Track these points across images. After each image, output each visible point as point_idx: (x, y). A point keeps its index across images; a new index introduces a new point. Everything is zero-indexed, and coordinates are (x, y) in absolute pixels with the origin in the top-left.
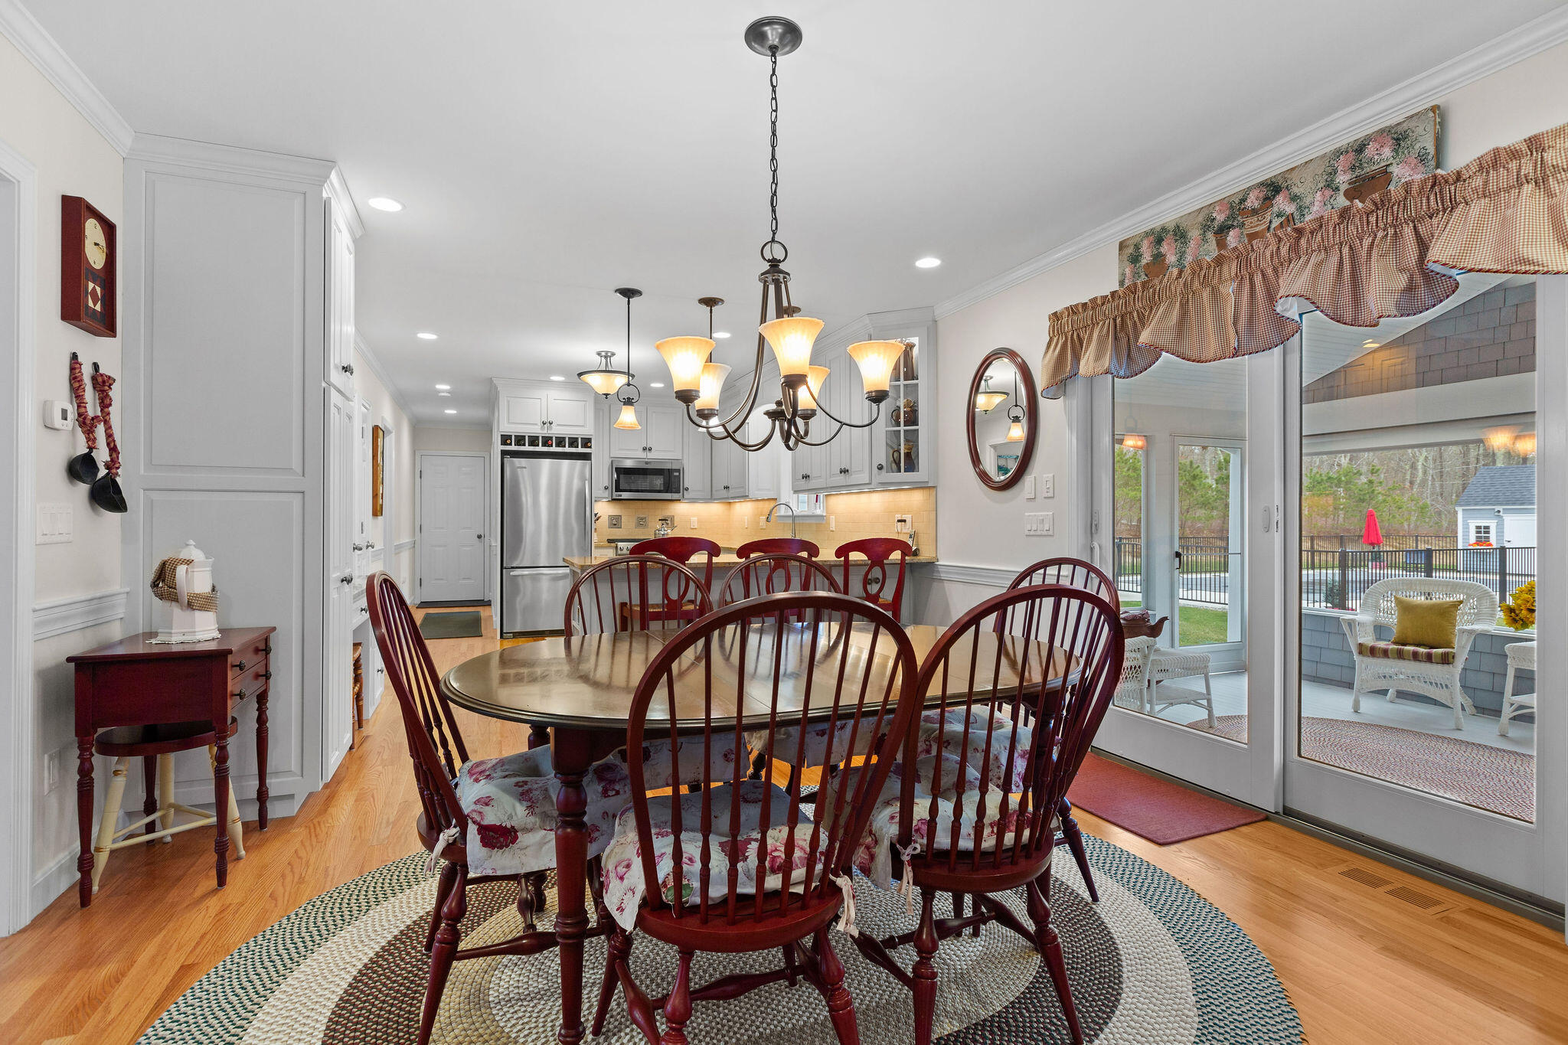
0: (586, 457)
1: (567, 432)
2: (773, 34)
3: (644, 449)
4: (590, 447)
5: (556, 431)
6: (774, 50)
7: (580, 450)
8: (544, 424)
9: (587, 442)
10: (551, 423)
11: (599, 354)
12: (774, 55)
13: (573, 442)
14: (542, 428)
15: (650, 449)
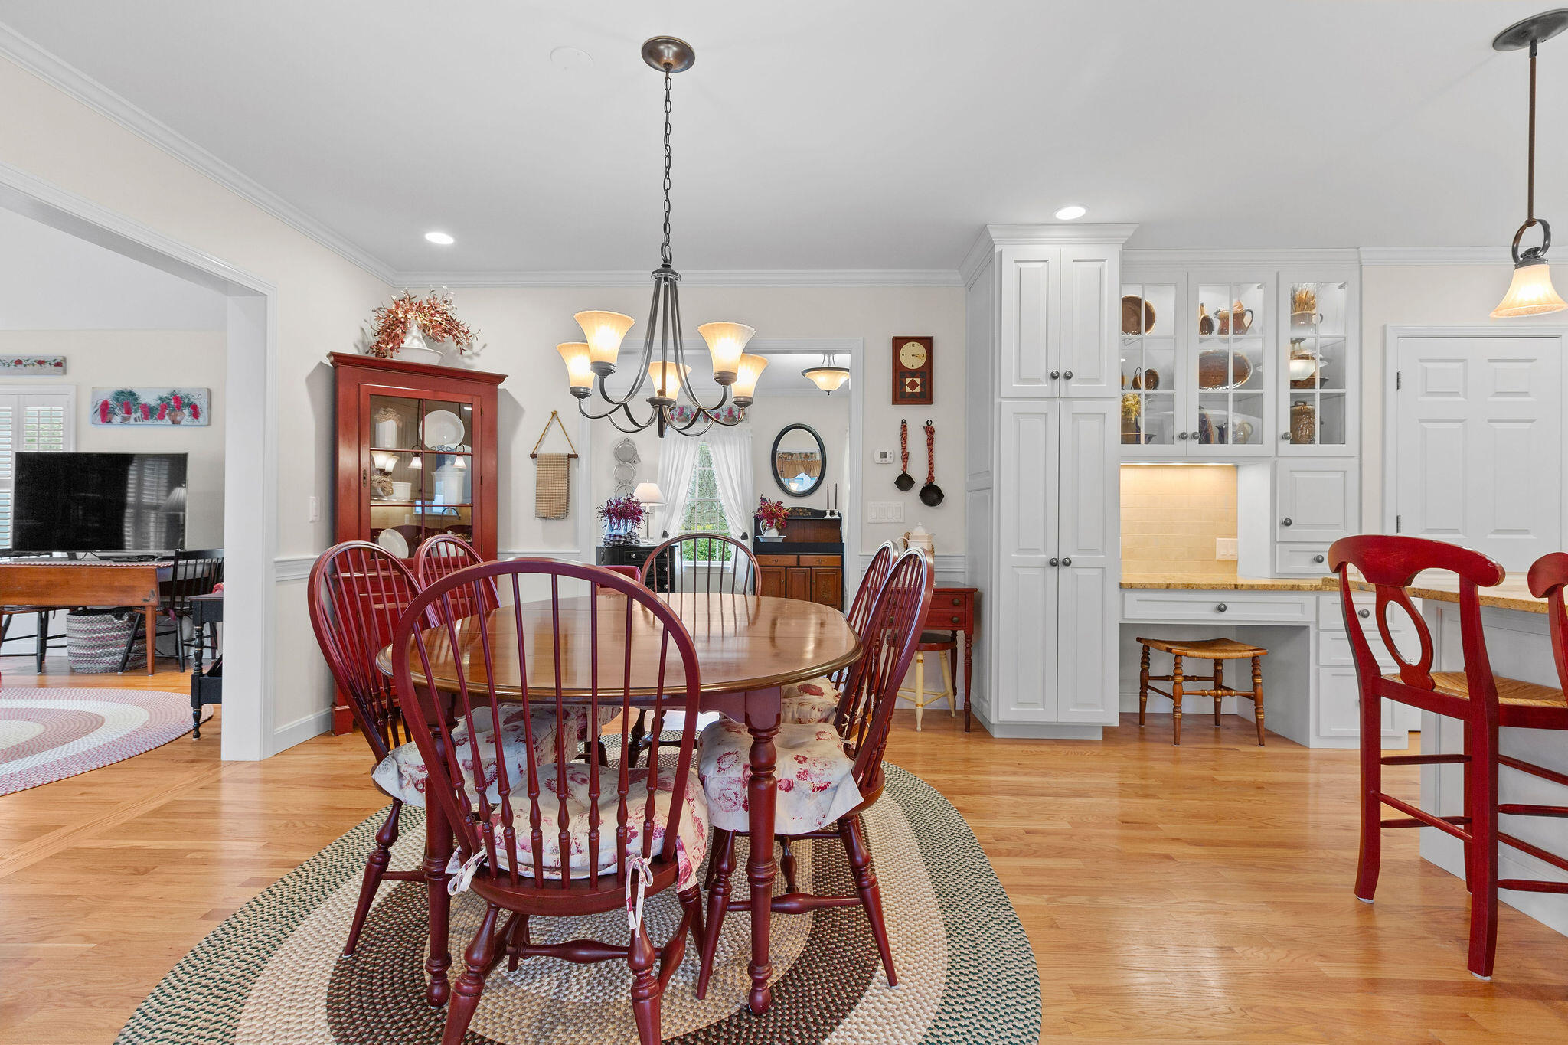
2: (669, 53)
6: (668, 68)
12: (668, 71)
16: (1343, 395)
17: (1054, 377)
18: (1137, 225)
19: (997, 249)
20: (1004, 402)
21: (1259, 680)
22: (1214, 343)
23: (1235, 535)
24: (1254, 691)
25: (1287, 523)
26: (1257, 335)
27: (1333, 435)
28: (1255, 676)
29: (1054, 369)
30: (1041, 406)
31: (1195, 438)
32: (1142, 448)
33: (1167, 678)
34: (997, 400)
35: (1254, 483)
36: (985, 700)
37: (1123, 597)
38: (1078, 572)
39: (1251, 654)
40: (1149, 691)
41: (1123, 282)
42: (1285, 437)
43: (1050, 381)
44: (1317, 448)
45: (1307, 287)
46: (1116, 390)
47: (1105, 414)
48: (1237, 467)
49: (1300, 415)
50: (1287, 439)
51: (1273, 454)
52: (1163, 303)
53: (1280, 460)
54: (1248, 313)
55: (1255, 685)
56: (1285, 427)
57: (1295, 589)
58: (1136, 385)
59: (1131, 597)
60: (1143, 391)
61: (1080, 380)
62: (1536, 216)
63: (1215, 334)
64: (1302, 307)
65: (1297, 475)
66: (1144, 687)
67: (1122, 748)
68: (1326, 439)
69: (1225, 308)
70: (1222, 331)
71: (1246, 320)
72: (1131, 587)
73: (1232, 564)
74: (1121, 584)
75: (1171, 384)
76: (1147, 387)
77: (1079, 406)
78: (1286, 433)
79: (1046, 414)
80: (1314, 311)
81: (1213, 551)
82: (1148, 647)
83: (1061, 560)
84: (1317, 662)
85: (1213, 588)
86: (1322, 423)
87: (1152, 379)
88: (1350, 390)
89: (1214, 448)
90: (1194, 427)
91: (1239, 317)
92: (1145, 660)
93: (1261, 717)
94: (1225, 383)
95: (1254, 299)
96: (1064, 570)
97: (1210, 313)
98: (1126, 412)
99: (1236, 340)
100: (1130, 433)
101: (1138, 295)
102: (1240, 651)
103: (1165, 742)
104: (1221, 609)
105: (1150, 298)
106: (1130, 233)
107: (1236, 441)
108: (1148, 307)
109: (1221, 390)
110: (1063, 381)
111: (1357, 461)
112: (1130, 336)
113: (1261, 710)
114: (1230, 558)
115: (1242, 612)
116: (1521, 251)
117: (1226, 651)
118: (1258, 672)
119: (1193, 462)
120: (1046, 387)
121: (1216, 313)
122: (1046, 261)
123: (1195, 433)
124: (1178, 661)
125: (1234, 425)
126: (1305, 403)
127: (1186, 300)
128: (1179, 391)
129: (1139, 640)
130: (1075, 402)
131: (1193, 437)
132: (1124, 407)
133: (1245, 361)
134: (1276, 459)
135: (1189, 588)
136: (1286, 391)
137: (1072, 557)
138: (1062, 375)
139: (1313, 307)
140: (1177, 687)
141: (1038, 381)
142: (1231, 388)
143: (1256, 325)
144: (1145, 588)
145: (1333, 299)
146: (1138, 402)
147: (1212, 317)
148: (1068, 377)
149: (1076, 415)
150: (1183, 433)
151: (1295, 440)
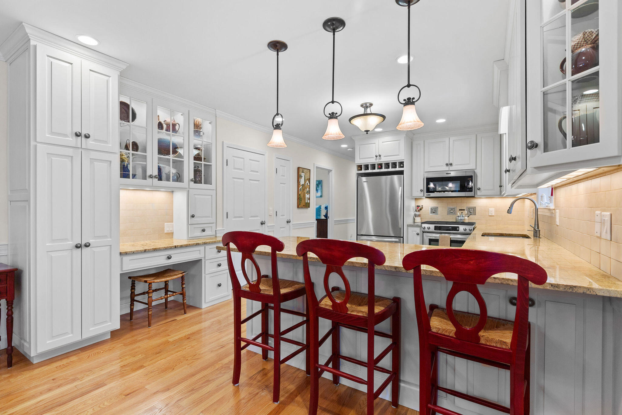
0: (401, 173)
1: (390, 159)
3: (447, 165)
4: (403, 167)
5: (384, 160)
7: (398, 169)
8: (376, 156)
9: (401, 164)
10: (380, 156)
11: (362, 106)
13: (394, 165)
14: (376, 159)
15: (451, 165)
16: (211, 165)
17: (78, 135)
18: (128, 65)
19: (32, 43)
20: (38, 145)
21: (184, 286)
22: (164, 135)
23: (172, 222)
24: (182, 291)
25: (193, 216)
26: (181, 135)
27: (208, 181)
28: (183, 284)
29: (78, 130)
30: (70, 152)
31: (156, 178)
32: (130, 181)
33: (144, 293)
34: (33, 143)
35: (180, 198)
36: (25, 341)
37: (122, 259)
38: (95, 249)
39: (181, 275)
40: (135, 303)
41: (120, 93)
42: (192, 180)
43: (74, 137)
44: (202, 186)
45: (199, 120)
46: (117, 149)
47: (110, 162)
48: (173, 192)
49: (197, 172)
50: (193, 181)
51: (188, 187)
52: (141, 110)
53: (190, 190)
54: (177, 125)
55: (183, 288)
56: (192, 176)
57: (197, 244)
58: (127, 148)
59: (126, 259)
60: (131, 152)
61: (95, 140)
62: (279, 112)
63: (164, 131)
64: (197, 128)
65: (196, 196)
66: (133, 300)
67: (122, 339)
68: (205, 183)
69: (168, 120)
70: (167, 130)
71: (177, 127)
72: (126, 254)
73: (171, 235)
74: (120, 253)
75: (145, 150)
76: (133, 150)
77: (94, 155)
78: (192, 179)
79: (72, 157)
80: (201, 130)
81: (163, 229)
82: (135, 281)
83: (83, 243)
84: (205, 273)
85: (166, 249)
86: (204, 176)
87: (135, 146)
88: (213, 163)
89: (164, 183)
90: (156, 173)
91: (174, 125)
92: (133, 287)
93: (185, 301)
94: (168, 154)
95: (179, 119)
96: (85, 250)
97: (162, 121)
98: (122, 161)
99: (173, 135)
100: (125, 172)
101: (129, 103)
102: (176, 275)
103: (144, 327)
104: (169, 258)
105: (133, 105)
106: (124, 67)
107: (173, 180)
108: (133, 110)
109: (167, 157)
110: (83, 139)
111: (215, 191)
112: (123, 122)
113: (185, 299)
114: (170, 232)
115: (178, 258)
116: (275, 124)
117: (171, 276)
118: (184, 282)
119: (155, 189)
120: (72, 140)
121: (164, 121)
122: (71, 64)
123: (156, 175)
124: (150, 286)
125: (173, 173)
126: (198, 167)
127: (151, 113)
128: (149, 154)
129: (130, 278)
130: (92, 152)
131: (155, 177)
132: (121, 158)
133: (177, 145)
134: (189, 189)
135: (155, 250)
136: (192, 161)
137: (91, 241)
138: (83, 135)
139: (201, 128)
140: (150, 299)
141: (66, 135)
142: (171, 157)
143: (181, 130)
144: (133, 253)
145: (207, 128)
146: (128, 157)
147: (163, 122)
148: (87, 137)
149: (92, 160)
150: (151, 175)
151: (195, 182)
